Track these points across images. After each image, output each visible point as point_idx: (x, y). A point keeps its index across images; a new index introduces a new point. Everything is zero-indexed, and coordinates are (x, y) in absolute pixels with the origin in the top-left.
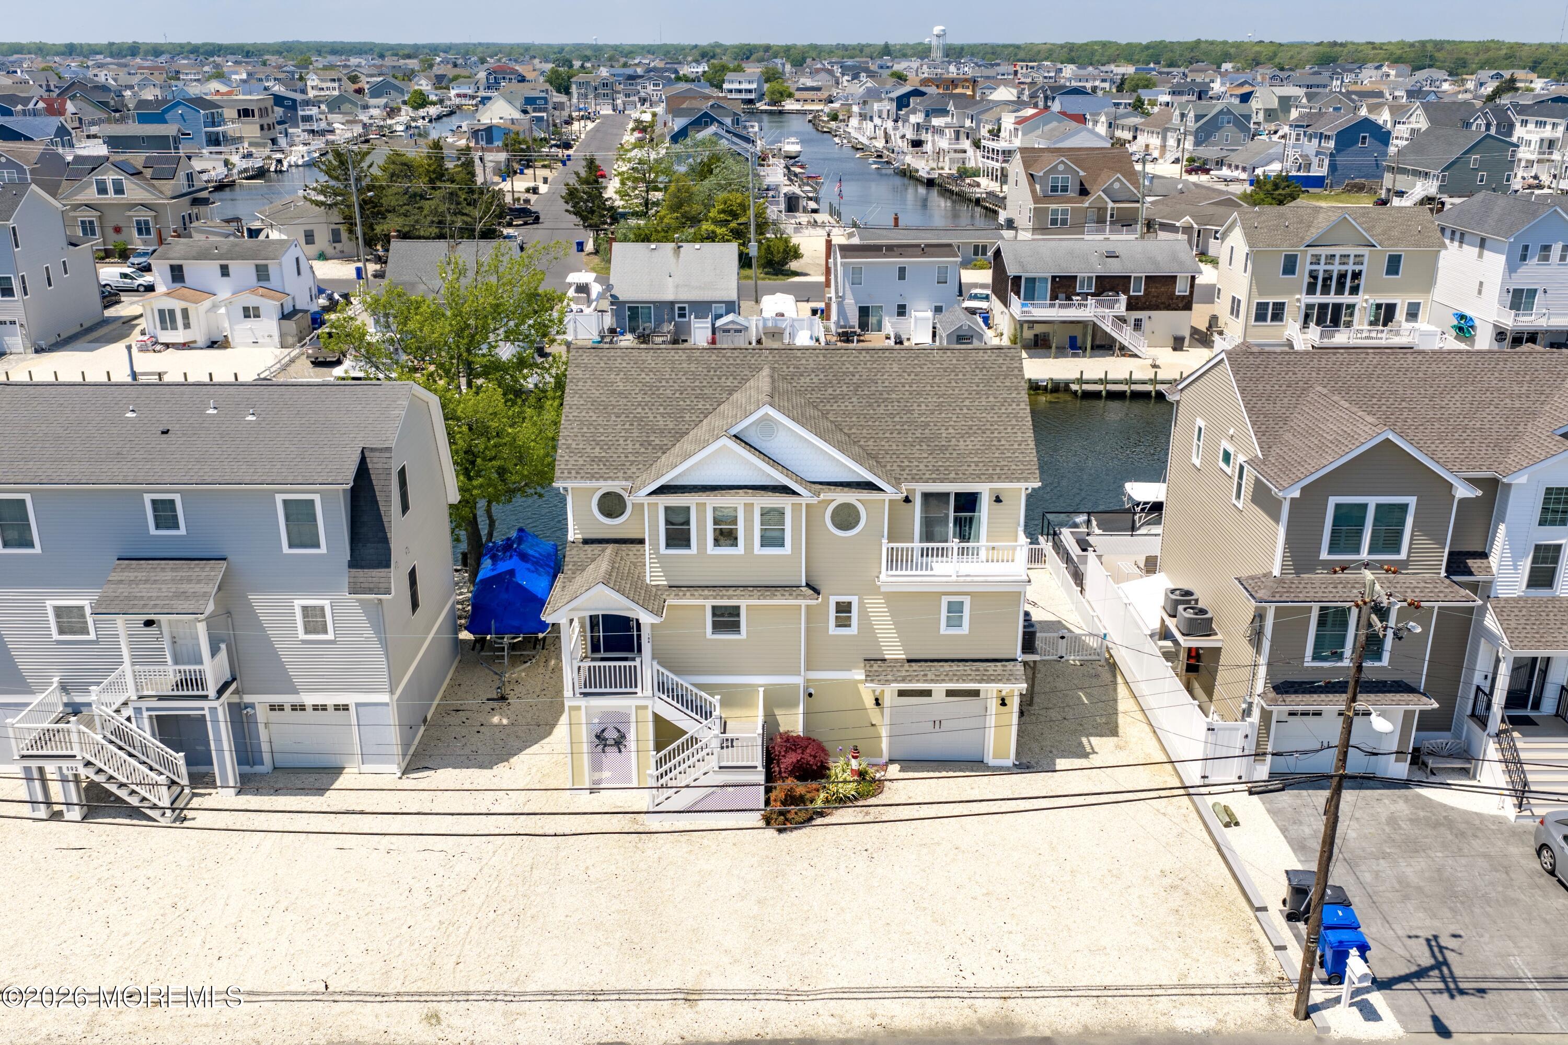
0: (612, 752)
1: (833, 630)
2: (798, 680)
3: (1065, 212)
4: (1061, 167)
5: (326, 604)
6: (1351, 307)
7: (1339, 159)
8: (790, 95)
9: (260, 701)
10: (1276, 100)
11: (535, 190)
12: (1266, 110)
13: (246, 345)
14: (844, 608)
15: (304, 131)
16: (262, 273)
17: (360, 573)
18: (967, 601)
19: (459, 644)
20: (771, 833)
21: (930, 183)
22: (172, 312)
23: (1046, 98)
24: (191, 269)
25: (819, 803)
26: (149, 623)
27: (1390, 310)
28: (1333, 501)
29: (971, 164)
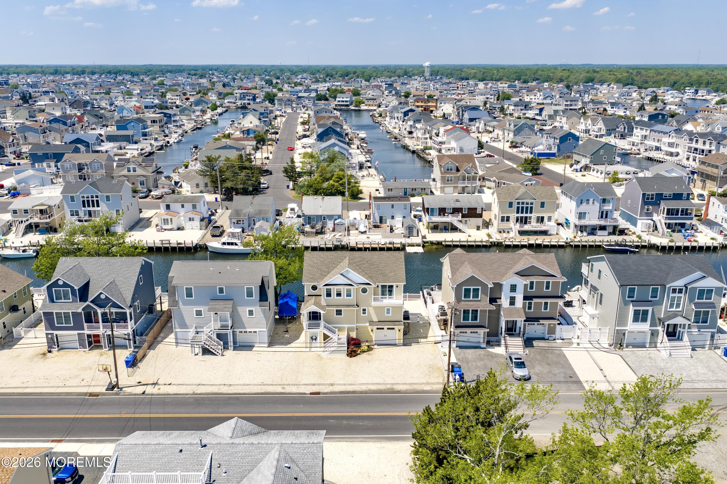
0: (314, 341)
1: (362, 315)
2: (354, 326)
3: (451, 177)
4: (450, 163)
5: (253, 309)
6: (530, 218)
7: (561, 146)
8: (363, 103)
9: (238, 330)
10: (553, 112)
11: (268, 158)
12: (549, 115)
13: (190, 229)
14: (364, 310)
15: (174, 126)
16: (194, 207)
17: (261, 302)
18: (391, 308)
19: (276, 319)
20: (349, 358)
21: (414, 152)
22: (167, 219)
23: (463, 111)
24: (172, 206)
25: (359, 352)
26: (216, 314)
27: (543, 218)
28: (464, 288)
29: (429, 145)
